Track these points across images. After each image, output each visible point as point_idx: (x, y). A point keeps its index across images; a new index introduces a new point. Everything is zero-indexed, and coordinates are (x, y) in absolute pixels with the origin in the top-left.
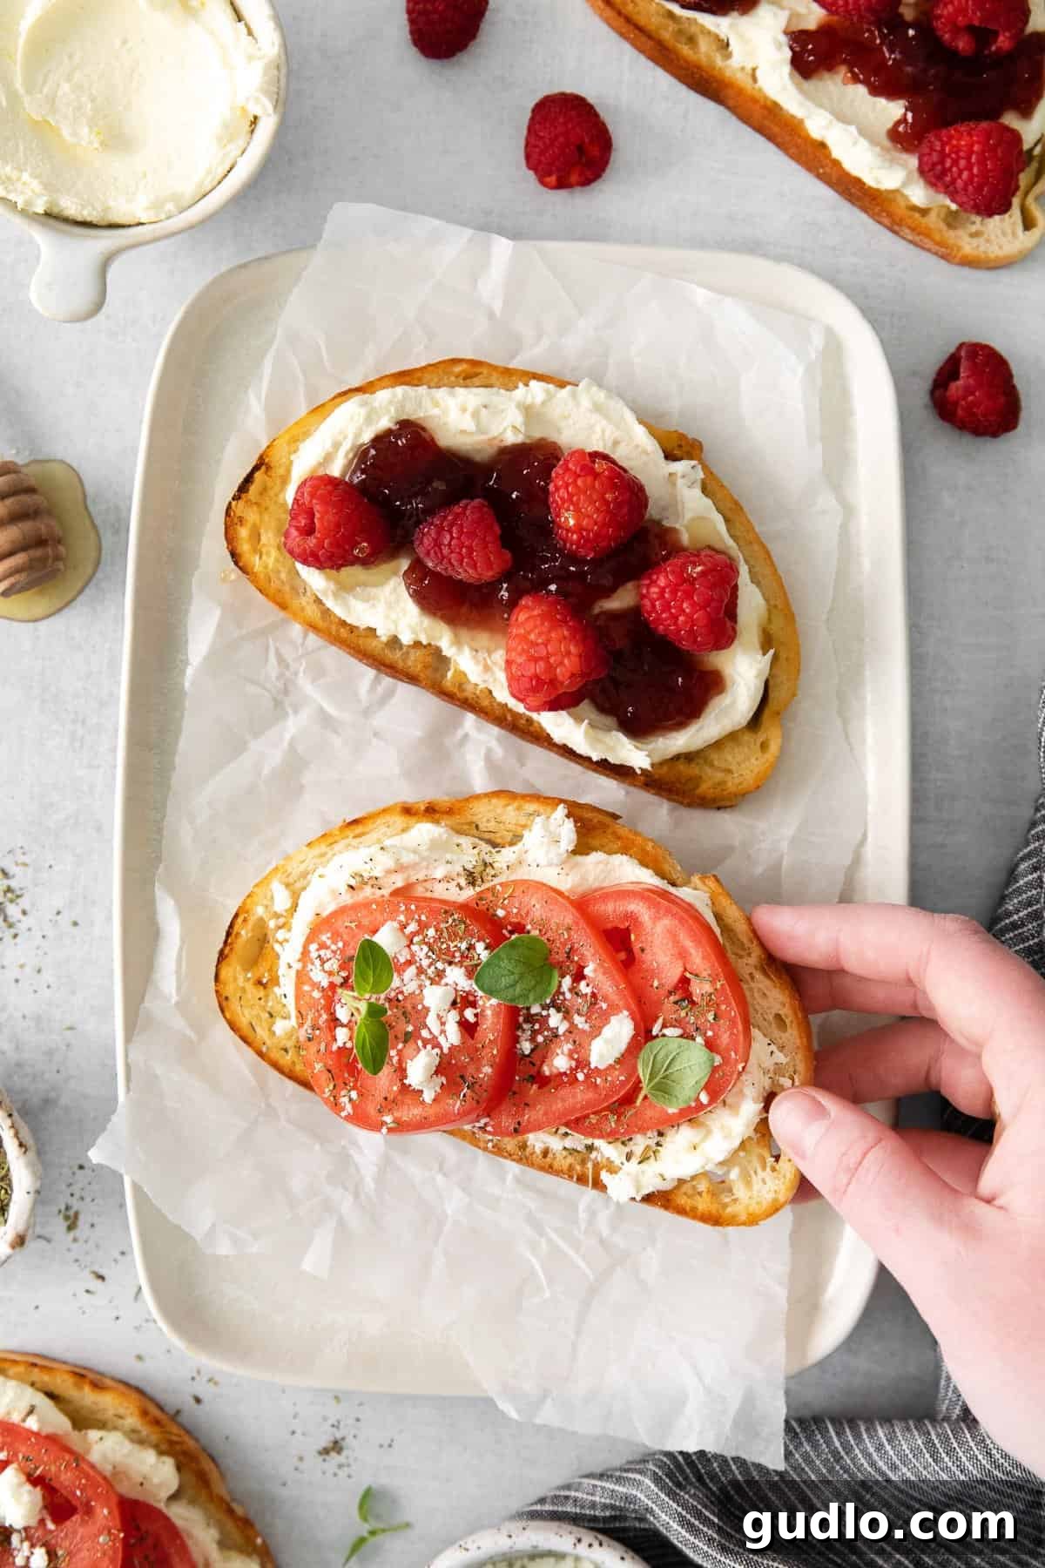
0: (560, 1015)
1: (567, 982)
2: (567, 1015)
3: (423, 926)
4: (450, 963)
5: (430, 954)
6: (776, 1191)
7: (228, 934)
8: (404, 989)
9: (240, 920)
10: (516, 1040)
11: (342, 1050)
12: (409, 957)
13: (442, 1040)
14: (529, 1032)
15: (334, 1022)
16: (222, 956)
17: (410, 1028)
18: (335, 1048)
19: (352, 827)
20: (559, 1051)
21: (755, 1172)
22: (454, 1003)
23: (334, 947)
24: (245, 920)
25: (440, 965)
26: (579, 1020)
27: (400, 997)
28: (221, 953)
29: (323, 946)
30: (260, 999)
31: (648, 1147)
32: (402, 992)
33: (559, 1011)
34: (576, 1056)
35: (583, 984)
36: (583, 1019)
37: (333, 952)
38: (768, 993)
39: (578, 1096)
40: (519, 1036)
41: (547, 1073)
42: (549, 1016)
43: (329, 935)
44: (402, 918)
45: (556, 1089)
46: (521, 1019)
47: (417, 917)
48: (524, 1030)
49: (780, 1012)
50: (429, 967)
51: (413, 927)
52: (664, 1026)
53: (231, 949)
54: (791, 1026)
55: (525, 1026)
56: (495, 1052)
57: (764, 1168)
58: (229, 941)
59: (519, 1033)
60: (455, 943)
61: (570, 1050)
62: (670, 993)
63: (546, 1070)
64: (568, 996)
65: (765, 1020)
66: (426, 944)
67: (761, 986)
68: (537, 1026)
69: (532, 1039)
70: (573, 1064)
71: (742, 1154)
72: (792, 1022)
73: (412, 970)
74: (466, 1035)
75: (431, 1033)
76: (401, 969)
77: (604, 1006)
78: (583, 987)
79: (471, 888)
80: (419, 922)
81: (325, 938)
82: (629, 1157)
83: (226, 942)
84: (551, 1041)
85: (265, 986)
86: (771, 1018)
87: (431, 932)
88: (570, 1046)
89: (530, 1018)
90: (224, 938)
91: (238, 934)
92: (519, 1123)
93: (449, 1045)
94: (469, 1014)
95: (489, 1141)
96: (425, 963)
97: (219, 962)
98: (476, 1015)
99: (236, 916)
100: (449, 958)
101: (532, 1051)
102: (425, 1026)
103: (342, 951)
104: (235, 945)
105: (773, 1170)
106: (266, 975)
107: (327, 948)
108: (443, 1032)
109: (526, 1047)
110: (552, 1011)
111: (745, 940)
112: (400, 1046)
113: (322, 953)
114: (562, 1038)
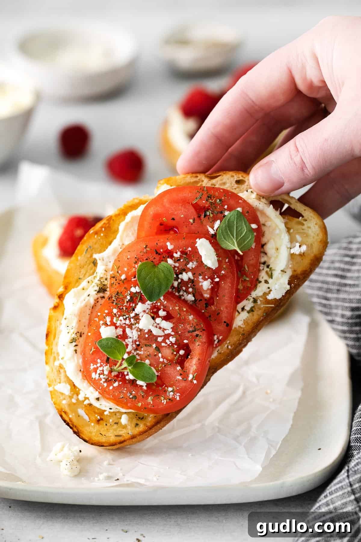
0: (184, 273)
1: (170, 261)
2: (186, 270)
3: (110, 314)
4: (134, 310)
5: (125, 317)
6: (316, 224)
7: (68, 424)
8: (135, 338)
9: (64, 415)
10: (185, 301)
11: (148, 386)
12: (121, 329)
13: (167, 332)
14: (185, 293)
15: (133, 382)
16: (77, 433)
17: (154, 346)
18: (145, 388)
19: (49, 338)
20: (200, 284)
21: (303, 229)
22: (154, 318)
23: (99, 365)
24: (65, 413)
25: (132, 315)
26: (191, 265)
27: (137, 343)
28: (75, 432)
29: (95, 370)
30: (106, 425)
31: (267, 272)
32: (136, 341)
33: (182, 273)
34: (207, 277)
35: (175, 255)
36: (191, 263)
37: (100, 366)
38: (224, 181)
39: (226, 287)
40: (184, 299)
41: (208, 296)
42: (182, 280)
43: (92, 365)
44: (101, 322)
45: (218, 296)
46: (177, 294)
47: (104, 315)
48: (183, 295)
49: (235, 179)
50: (130, 321)
51: (108, 319)
52: (213, 228)
53: (76, 427)
54: (244, 178)
55: (181, 293)
56: (185, 309)
57: (303, 225)
58: (71, 426)
59: (183, 298)
60: (125, 302)
61: (202, 278)
62: (199, 217)
63: (207, 296)
64: (177, 265)
65: (235, 189)
66: (119, 317)
67: (219, 182)
68: (184, 288)
69: (189, 293)
70: (209, 280)
71: (292, 231)
72: (242, 176)
73: (128, 330)
74: (171, 320)
75: (161, 336)
76: (124, 336)
77: (190, 249)
78: (177, 255)
79: (106, 292)
80: (108, 314)
81: (92, 367)
82: (266, 282)
83: (71, 428)
84: (194, 285)
85: (101, 419)
86: (236, 186)
87: (115, 311)
88: (201, 277)
89: (178, 289)
90: (69, 427)
91: (70, 419)
92: (225, 322)
93: (171, 330)
94: (162, 313)
95: (228, 347)
96: (127, 322)
97: (79, 436)
98: (164, 310)
99: (61, 416)
100: (131, 309)
101: (194, 296)
102: (157, 337)
103: (102, 361)
104: (75, 424)
105: (306, 220)
106: (96, 415)
107: (97, 368)
108: (164, 330)
109: (190, 298)
110: (180, 276)
111: (195, 179)
112: (160, 355)
113: (98, 372)
114: (196, 279)
